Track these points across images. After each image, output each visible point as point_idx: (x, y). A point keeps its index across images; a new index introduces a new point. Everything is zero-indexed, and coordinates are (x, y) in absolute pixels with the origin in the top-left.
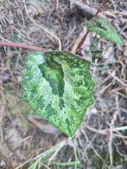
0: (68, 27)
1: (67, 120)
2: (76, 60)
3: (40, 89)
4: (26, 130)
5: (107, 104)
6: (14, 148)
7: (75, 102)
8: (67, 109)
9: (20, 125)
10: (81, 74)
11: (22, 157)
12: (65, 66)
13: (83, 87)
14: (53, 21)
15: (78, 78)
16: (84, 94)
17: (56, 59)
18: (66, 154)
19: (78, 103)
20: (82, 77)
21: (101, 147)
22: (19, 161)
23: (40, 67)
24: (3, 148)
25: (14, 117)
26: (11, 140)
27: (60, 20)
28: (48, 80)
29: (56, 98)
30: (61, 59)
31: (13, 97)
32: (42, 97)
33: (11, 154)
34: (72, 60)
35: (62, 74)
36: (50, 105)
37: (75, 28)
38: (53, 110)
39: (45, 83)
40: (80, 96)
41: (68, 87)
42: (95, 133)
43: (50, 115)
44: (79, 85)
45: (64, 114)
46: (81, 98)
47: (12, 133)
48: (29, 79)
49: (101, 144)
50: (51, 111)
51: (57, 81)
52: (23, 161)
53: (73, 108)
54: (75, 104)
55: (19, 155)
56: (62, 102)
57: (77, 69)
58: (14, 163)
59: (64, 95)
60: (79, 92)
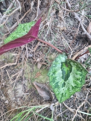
0: (76, 43)
1: (63, 94)
2: (81, 68)
3: (57, 73)
4: (28, 89)
5: (80, 95)
6: (17, 96)
7: (71, 87)
8: (65, 88)
9: (26, 84)
10: (81, 75)
11: (19, 103)
12: (74, 68)
13: (79, 82)
14: (69, 37)
15: (78, 76)
16: (78, 85)
17: (72, 63)
18: (45, 113)
19: (73, 88)
20: (81, 77)
21: (67, 118)
22: (17, 105)
23: (62, 63)
24: (11, 93)
25: (25, 78)
26: (18, 91)
27: (73, 38)
28: (62, 70)
29: (62, 81)
30: (74, 65)
31: (30, 67)
32: (56, 77)
33: (14, 99)
34: (79, 67)
35: (71, 71)
36: (58, 83)
37: (80, 45)
38: (58, 86)
39: (60, 71)
40: (75, 85)
41: (71, 78)
42: (67, 108)
43: (56, 88)
44: (77, 80)
45: (62, 90)
46: (75, 86)
47: (20, 87)
48: (54, 67)
49: (67, 116)
50: (57, 86)
51: (66, 73)
52: (19, 106)
53: (69, 89)
54: (71, 88)
55: (18, 101)
56: (64, 84)
57: (80, 73)
58: (13, 105)
59: (67, 81)
60: (76, 83)
